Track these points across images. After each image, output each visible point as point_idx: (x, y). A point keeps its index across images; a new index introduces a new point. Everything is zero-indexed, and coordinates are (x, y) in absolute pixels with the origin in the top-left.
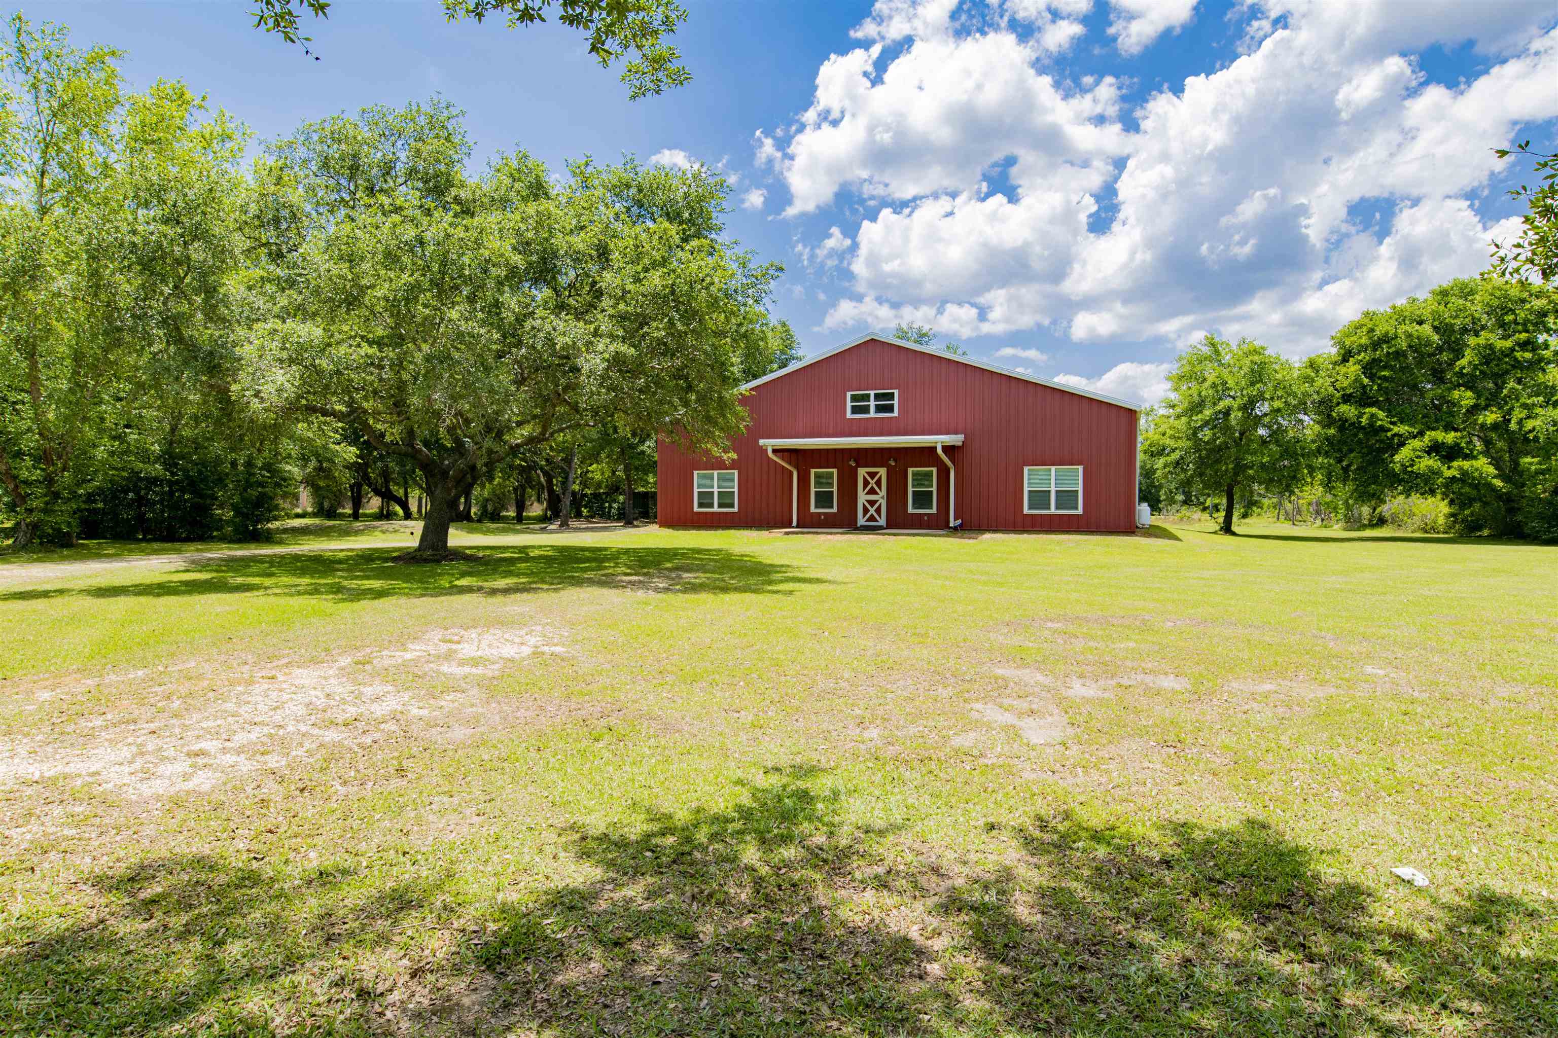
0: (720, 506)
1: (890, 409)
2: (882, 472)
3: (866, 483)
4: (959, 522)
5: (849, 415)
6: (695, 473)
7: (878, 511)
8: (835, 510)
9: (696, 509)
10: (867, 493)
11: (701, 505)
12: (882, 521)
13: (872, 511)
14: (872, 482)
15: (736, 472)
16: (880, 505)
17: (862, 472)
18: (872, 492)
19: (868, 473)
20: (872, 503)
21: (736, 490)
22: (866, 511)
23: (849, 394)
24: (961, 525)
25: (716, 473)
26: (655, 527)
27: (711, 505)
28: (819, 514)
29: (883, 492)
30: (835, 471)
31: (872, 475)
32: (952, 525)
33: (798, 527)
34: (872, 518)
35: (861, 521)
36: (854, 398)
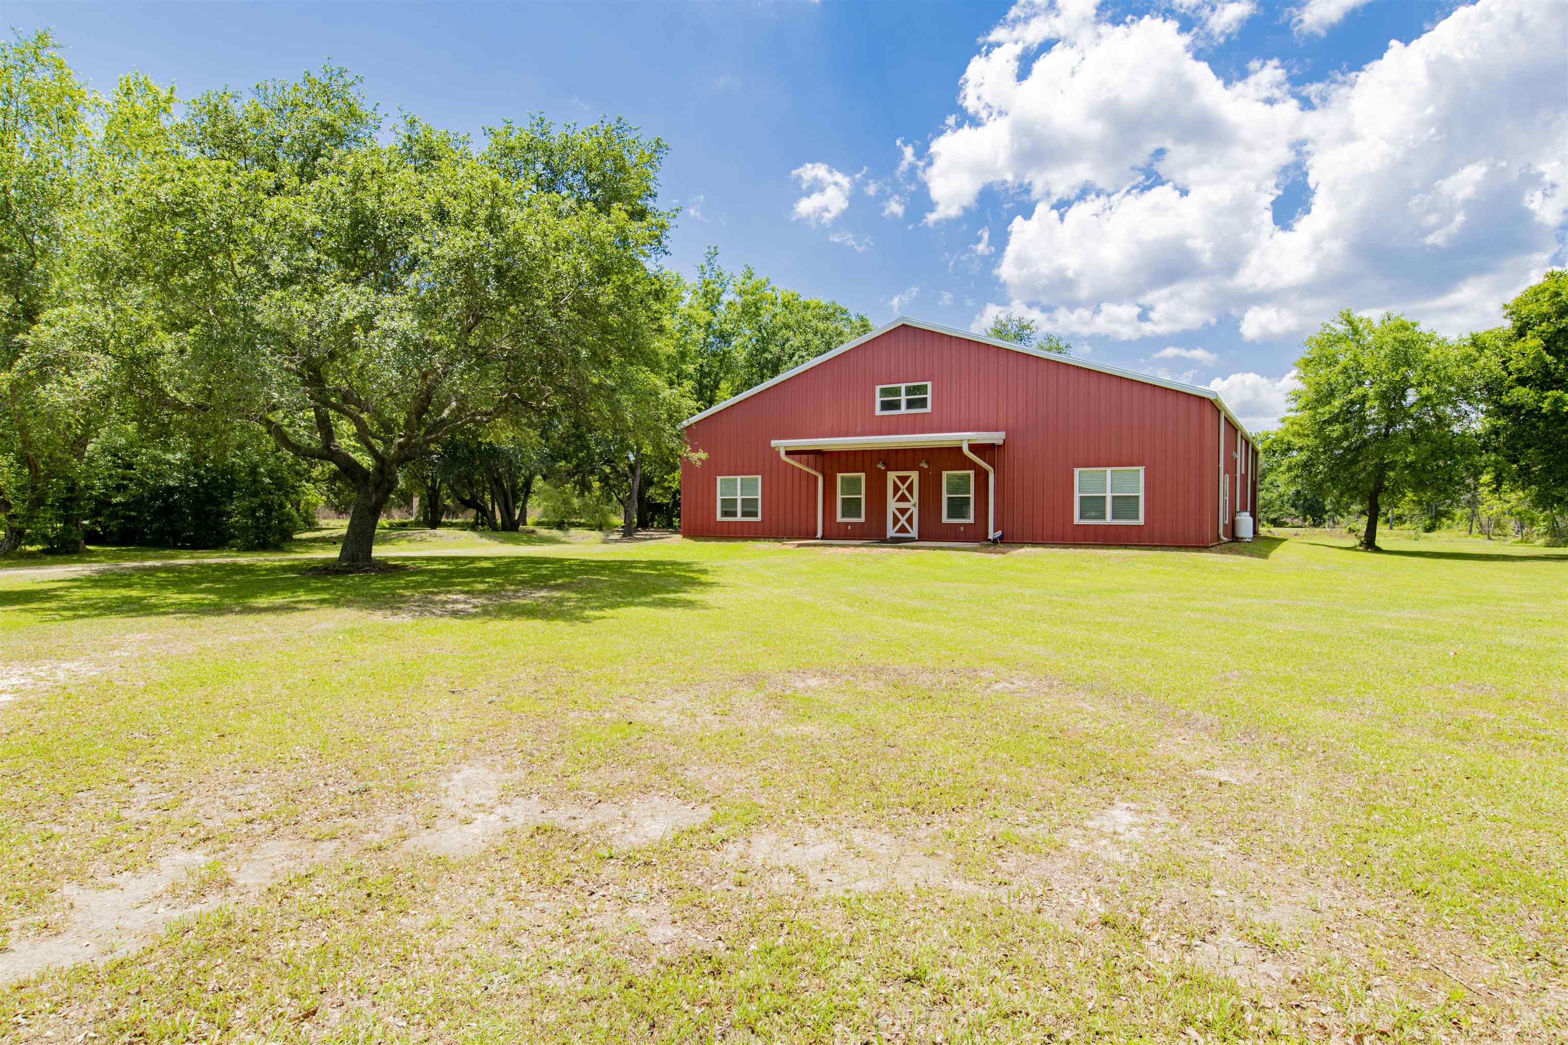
0: (744, 514)
1: (922, 403)
2: (914, 476)
3: (896, 489)
4: (999, 533)
5: (878, 412)
6: (719, 479)
7: (910, 520)
8: (862, 519)
9: (719, 518)
10: (899, 500)
11: (725, 514)
12: (914, 533)
13: (903, 520)
14: (903, 488)
15: (759, 477)
16: (912, 514)
17: (892, 476)
18: (903, 498)
19: (898, 477)
20: (903, 511)
21: (759, 497)
22: (896, 520)
23: (878, 388)
24: (1001, 538)
25: (739, 478)
26: (679, 537)
27: (734, 514)
28: (847, 524)
29: (915, 499)
30: (863, 475)
31: (903, 479)
32: (991, 537)
33: (822, 538)
34: (903, 529)
35: (891, 532)
36: (884, 392)
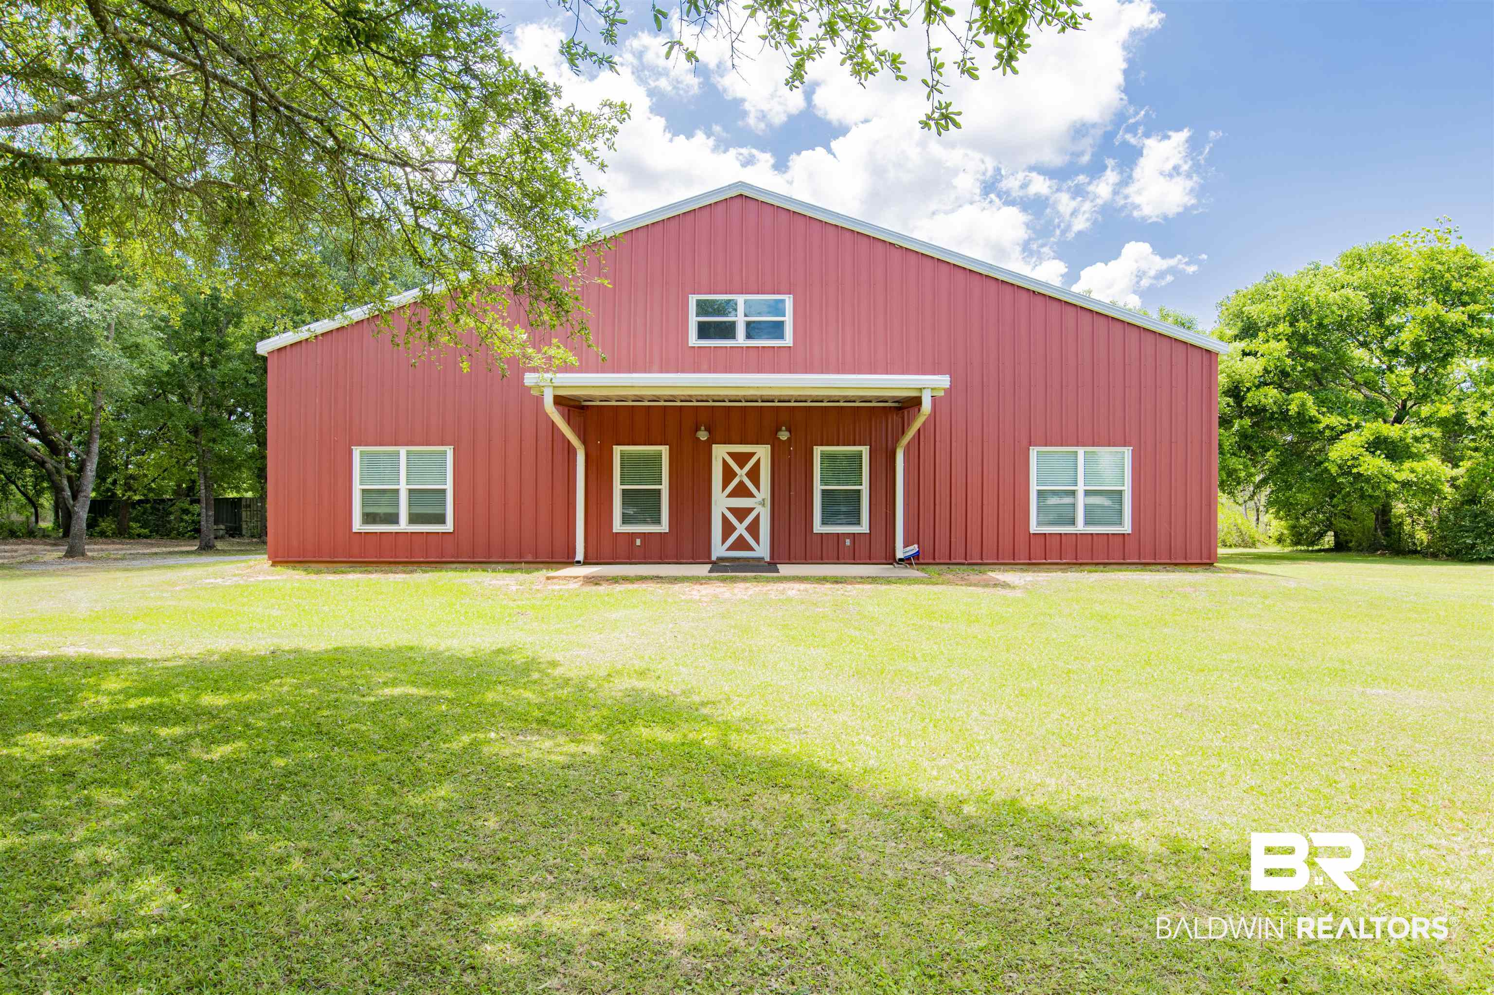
0: (414, 519)
1: (776, 330)
2: (762, 453)
3: (728, 475)
4: (914, 549)
5: (693, 340)
6: (357, 451)
7: (754, 529)
8: (664, 527)
9: (357, 525)
10: (732, 494)
11: (369, 518)
12: (762, 550)
13: (741, 529)
14: (741, 474)
15: (449, 450)
16: (757, 518)
17: (720, 452)
18: (741, 491)
19: (732, 455)
20: (741, 513)
21: (449, 487)
22: (728, 528)
23: (693, 299)
24: (916, 556)
25: (403, 451)
26: (260, 562)
27: (393, 519)
28: (633, 536)
29: (764, 492)
30: (664, 450)
31: (741, 459)
32: (900, 554)
33: (586, 562)
34: (741, 544)
35: (719, 549)
36: (703, 308)
